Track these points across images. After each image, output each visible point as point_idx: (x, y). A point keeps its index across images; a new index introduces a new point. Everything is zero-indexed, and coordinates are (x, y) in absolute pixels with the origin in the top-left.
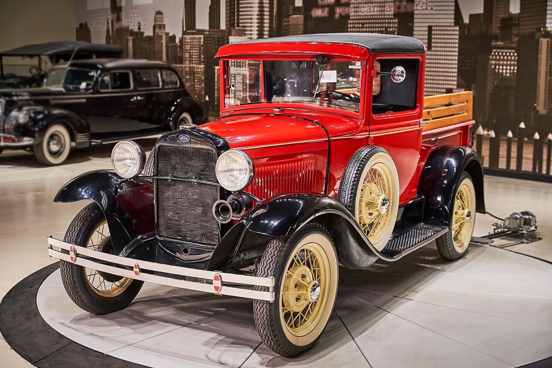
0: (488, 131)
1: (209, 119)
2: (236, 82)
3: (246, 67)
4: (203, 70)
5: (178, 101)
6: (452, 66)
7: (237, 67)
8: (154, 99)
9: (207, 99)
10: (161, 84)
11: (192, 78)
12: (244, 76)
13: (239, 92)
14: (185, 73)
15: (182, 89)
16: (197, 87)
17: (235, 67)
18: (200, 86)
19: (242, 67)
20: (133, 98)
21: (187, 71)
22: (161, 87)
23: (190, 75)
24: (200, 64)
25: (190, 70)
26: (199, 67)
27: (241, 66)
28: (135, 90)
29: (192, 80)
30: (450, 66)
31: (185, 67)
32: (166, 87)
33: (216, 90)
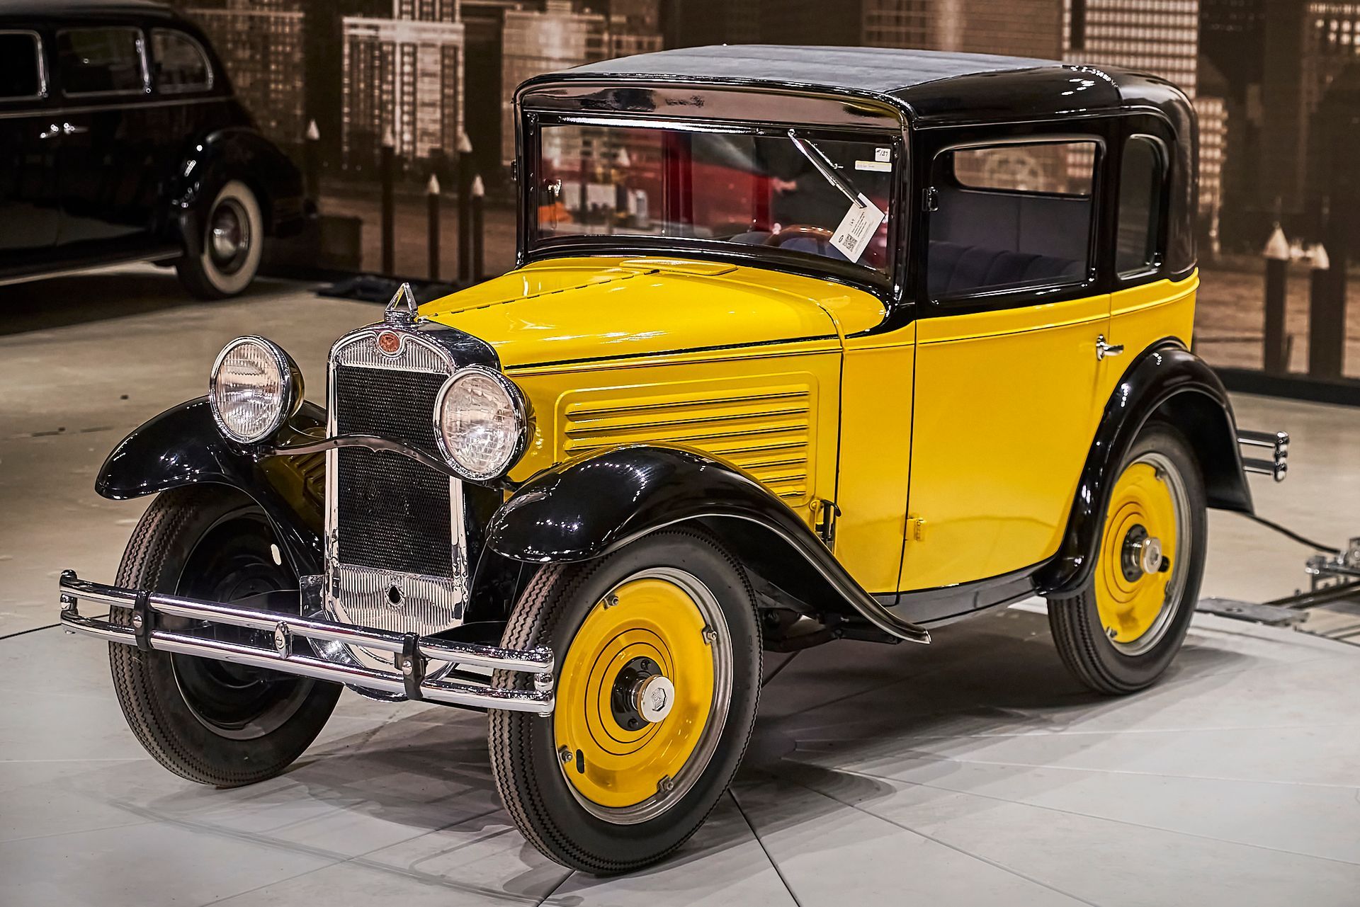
0: (1305, 248)
1: (319, 206)
2: (419, 72)
3: (453, 21)
4: (297, 28)
5: (210, 139)
6: (1179, 20)
7: (421, 19)
8: (119, 135)
9: (314, 132)
10: (146, 78)
11: (258, 57)
12: (447, 51)
13: (431, 109)
14: (235, 42)
15: (221, 99)
16: (276, 91)
17: (413, 18)
18: (288, 87)
19: (441, 20)
20: (48, 130)
21: (239, 33)
22: (148, 90)
23: (253, 47)
24: (287, 8)
25: (251, 28)
26: (283, 18)
27: (437, 15)
28: (54, 98)
29: (259, 67)
30: (1171, 20)
31: (235, 18)
32: (166, 89)
33: (346, 99)
